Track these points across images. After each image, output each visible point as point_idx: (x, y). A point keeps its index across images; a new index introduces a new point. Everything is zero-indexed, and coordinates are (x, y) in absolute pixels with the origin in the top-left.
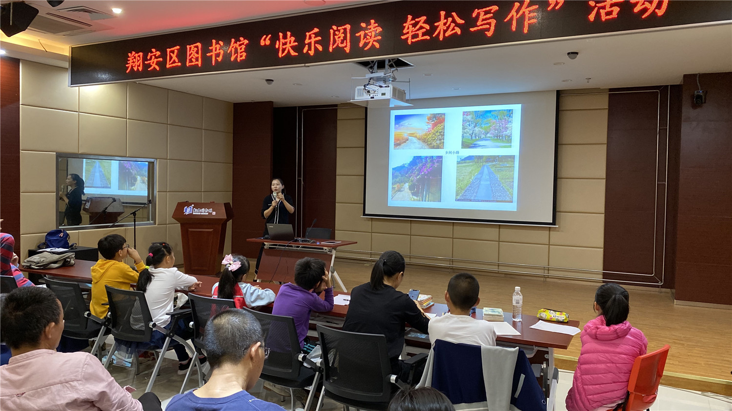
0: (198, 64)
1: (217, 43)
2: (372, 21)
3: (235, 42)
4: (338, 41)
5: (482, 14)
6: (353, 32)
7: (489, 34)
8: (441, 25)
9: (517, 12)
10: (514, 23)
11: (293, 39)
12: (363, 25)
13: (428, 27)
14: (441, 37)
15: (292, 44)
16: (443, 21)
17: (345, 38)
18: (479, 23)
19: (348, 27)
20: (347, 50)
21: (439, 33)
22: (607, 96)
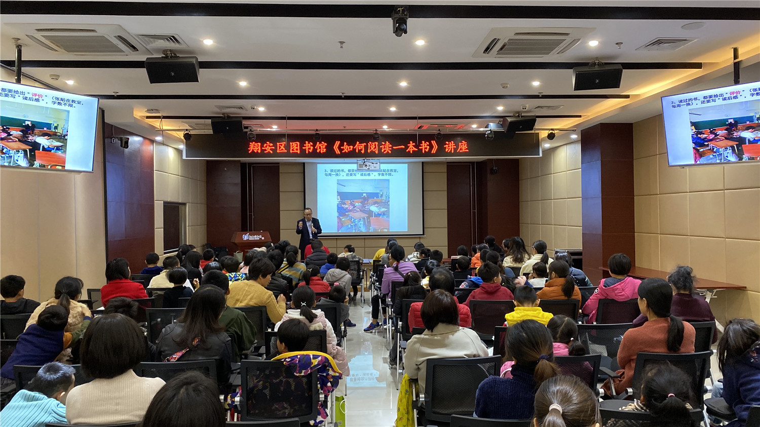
22: (446, 166)
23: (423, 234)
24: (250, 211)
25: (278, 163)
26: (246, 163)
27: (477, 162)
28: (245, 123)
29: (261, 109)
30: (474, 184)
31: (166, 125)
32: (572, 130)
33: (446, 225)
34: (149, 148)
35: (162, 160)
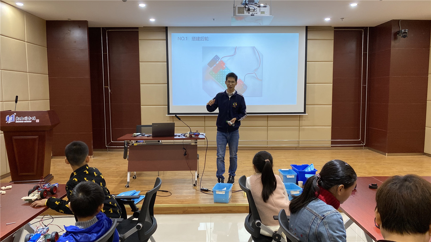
22: (333, 32)
23: (305, 112)
24: (106, 84)
25: (137, 28)
26: (100, 28)
27: (369, 27)
30: (365, 55)
33: (331, 102)
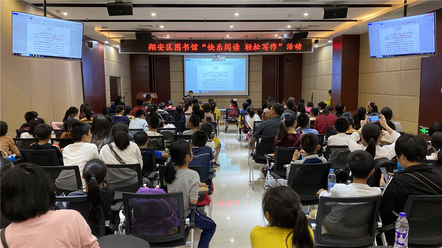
0: (179, 50)
1: (187, 44)
2: (237, 44)
3: (193, 45)
4: (227, 48)
5: (264, 45)
6: (231, 46)
7: (266, 50)
8: (255, 47)
9: (272, 45)
10: (272, 48)
11: (213, 46)
12: (234, 44)
13: (252, 47)
14: (255, 50)
15: (213, 47)
16: (255, 46)
17: (229, 47)
18: (264, 47)
19: (230, 44)
20: (230, 50)
21: (254, 49)
22: (262, 57)
23: (249, 95)
24: (154, 82)
25: (169, 56)
26: (151, 55)
27: (279, 55)
28: (153, 34)
29: (162, 27)
30: (277, 68)
31: (111, 35)
32: (328, 38)
33: (261, 90)
34: (101, 47)
35: (108, 53)
